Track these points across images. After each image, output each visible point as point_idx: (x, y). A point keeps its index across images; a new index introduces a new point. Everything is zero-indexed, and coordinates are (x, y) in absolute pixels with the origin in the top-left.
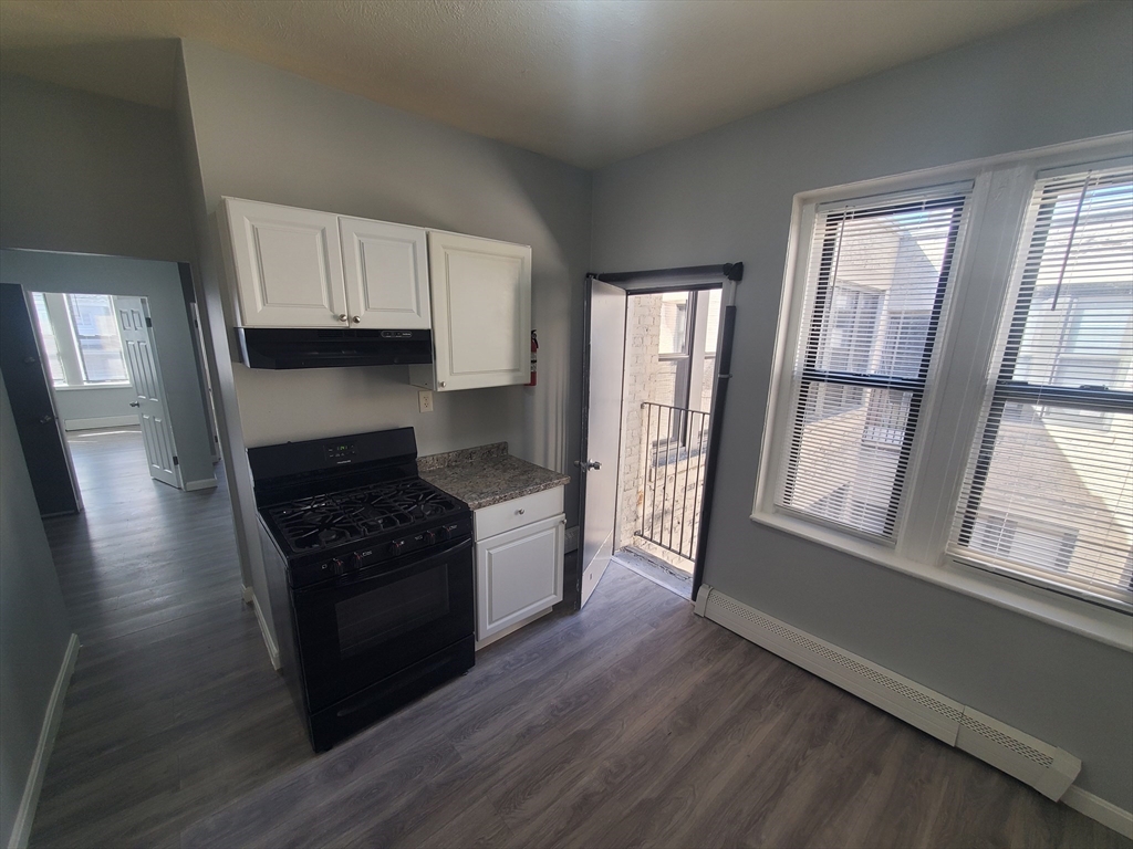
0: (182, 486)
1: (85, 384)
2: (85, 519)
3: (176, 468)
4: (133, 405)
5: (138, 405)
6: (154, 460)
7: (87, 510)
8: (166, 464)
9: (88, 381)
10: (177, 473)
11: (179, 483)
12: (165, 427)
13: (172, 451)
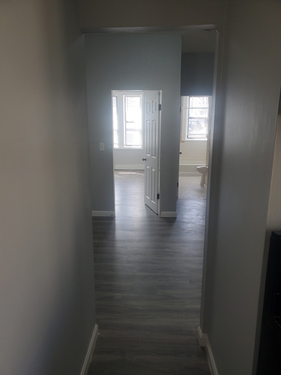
0: (159, 213)
1: (125, 147)
2: (114, 224)
3: (158, 201)
4: (143, 160)
5: (145, 160)
6: (148, 194)
7: (116, 218)
8: (153, 198)
9: (126, 145)
10: (157, 204)
11: (157, 211)
12: (156, 174)
13: (157, 191)
